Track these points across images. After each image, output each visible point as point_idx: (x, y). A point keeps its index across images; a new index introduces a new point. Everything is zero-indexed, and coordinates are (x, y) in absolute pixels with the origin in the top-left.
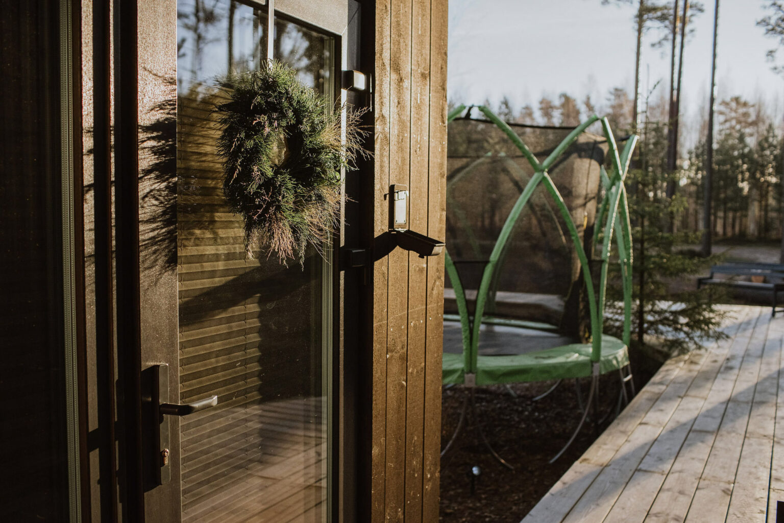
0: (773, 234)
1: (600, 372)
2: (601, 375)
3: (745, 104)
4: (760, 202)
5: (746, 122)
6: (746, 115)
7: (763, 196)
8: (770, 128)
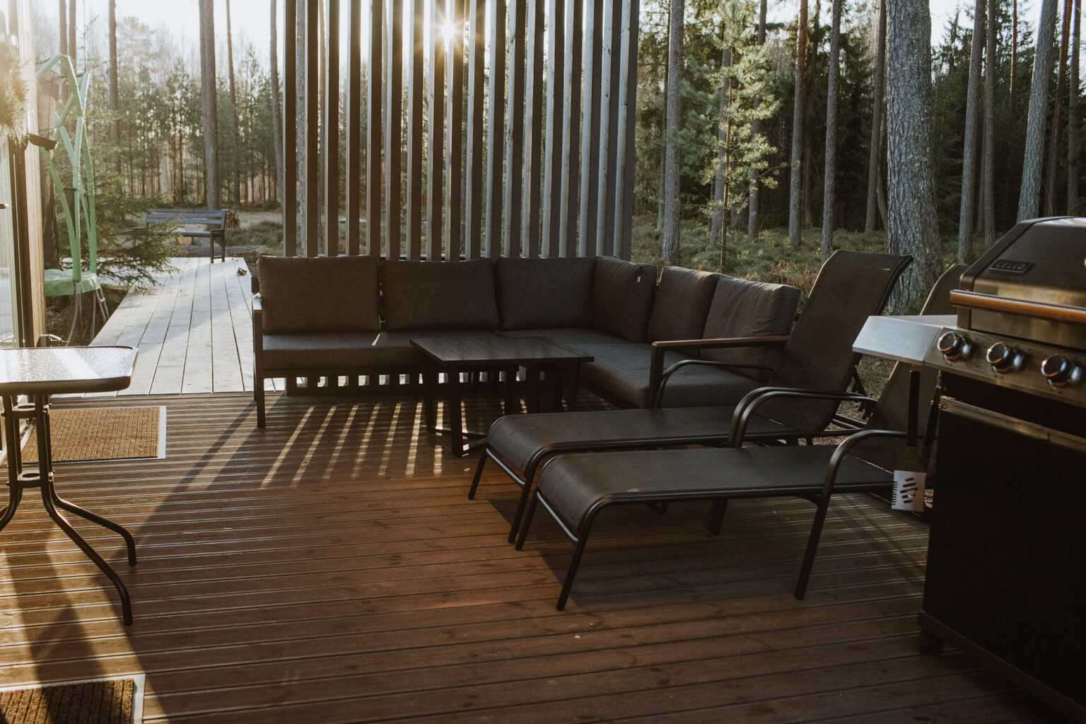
0: (193, 197)
1: (81, 291)
2: (82, 294)
3: (144, 29)
4: (173, 158)
5: (147, 54)
6: (146, 43)
7: (176, 149)
8: (180, 61)
